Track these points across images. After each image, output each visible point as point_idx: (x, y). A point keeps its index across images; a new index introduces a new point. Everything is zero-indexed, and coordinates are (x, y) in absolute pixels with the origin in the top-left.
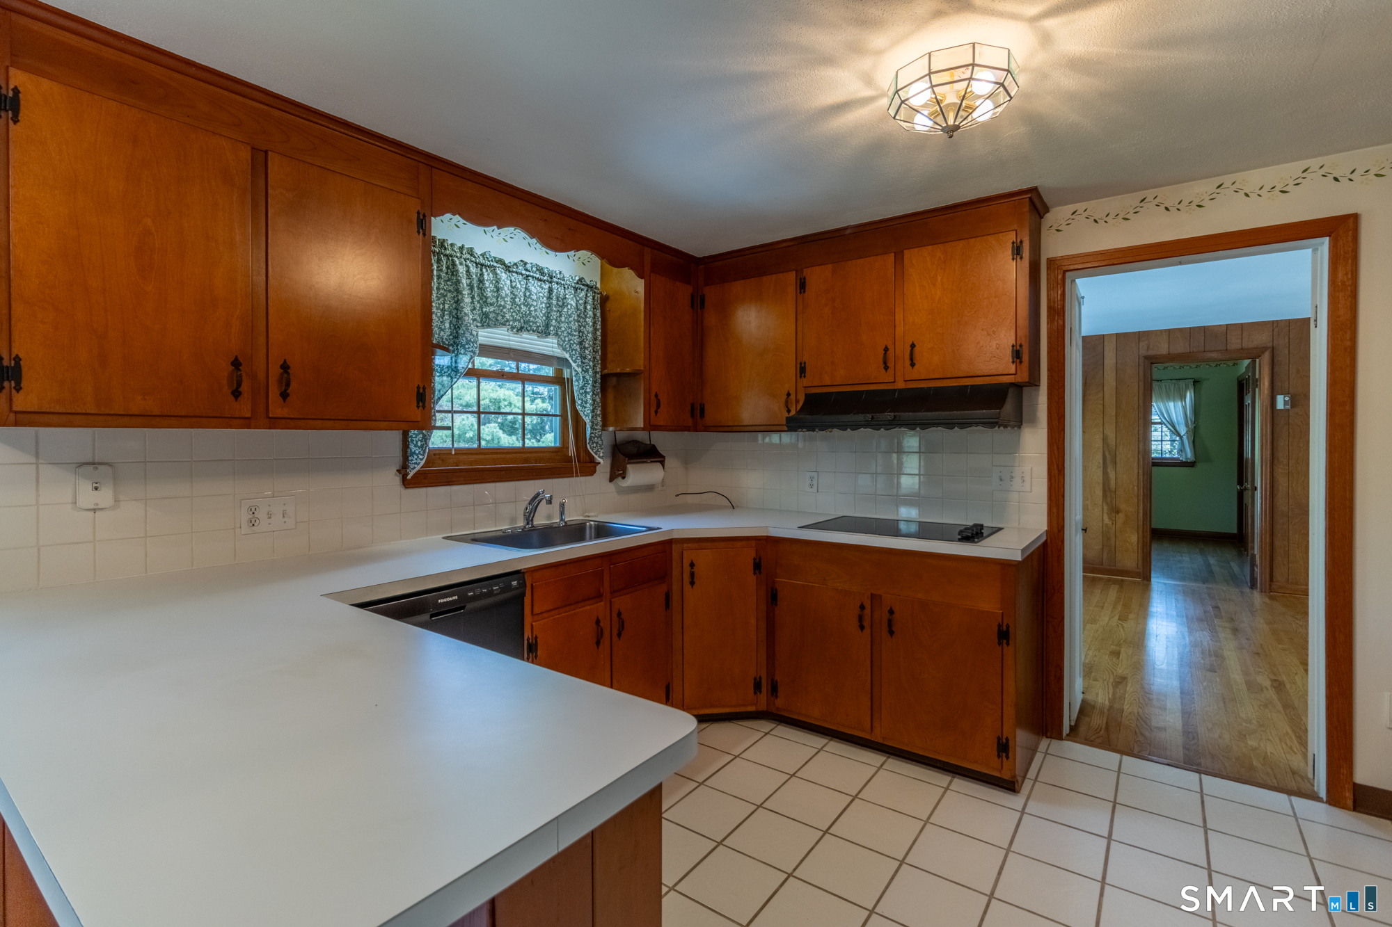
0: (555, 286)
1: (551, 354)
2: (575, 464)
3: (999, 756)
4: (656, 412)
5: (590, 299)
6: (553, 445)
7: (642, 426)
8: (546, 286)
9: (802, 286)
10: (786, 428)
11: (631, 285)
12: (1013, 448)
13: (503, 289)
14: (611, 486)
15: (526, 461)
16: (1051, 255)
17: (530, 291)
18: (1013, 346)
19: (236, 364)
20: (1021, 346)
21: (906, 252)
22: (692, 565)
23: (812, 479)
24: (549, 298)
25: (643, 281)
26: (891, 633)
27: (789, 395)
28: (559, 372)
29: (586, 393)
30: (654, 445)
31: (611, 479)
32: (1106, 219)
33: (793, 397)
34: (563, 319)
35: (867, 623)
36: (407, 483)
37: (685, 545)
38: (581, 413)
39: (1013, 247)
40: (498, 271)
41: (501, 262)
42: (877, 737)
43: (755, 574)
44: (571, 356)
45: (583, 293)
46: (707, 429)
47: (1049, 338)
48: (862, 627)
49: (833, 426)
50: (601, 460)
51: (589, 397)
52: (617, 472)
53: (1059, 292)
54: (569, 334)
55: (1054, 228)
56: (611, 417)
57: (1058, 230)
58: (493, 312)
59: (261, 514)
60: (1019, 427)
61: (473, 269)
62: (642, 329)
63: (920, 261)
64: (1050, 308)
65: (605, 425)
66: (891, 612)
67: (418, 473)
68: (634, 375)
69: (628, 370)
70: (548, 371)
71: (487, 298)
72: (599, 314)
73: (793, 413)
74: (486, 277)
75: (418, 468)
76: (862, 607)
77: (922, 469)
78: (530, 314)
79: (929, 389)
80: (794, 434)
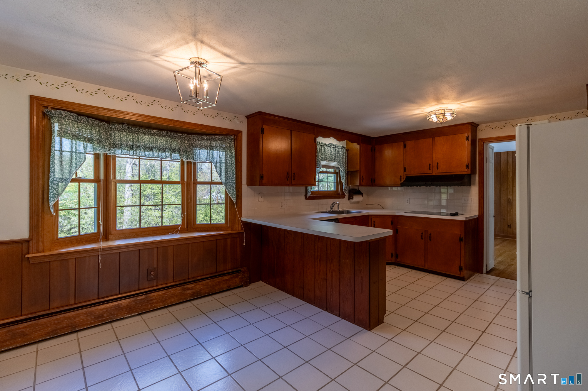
0: (337, 149)
1: (335, 166)
2: (340, 195)
3: (460, 271)
4: (362, 181)
5: (344, 151)
6: (333, 190)
7: (359, 185)
8: (335, 149)
9: (405, 146)
10: (400, 186)
11: (356, 147)
12: (469, 192)
13: (326, 151)
14: (348, 202)
15: (329, 194)
16: (480, 138)
17: (331, 151)
18: (466, 164)
19: (288, 173)
20: (468, 164)
21: (436, 138)
22: (374, 222)
23: (407, 200)
24: (335, 152)
25: (359, 146)
26: (430, 240)
27: (401, 176)
28: (335, 171)
29: (344, 176)
30: (359, 190)
31: (349, 200)
32: (496, 128)
33: (402, 177)
34: (338, 157)
35: (423, 238)
36: (306, 199)
37: (372, 217)
38: (342, 182)
39: (466, 138)
40: (325, 146)
41: (325, 144)
42: (426, 268)
43: (391, 225)
44: (340, 167)
45: (343, 150)
46: (376, 186)
47: (479, 161)
48: (422, 239)
49: (414, 185)
50: (347, 194)
51: (344, 177)
52: (350, 198)
53: (482, 148)
54: (340, 161)
55: (481, 130)
56: (349, 183)
57: (482, 131)
58: (324, 157)
59: (283, 204)
60: (470, 186)
61: (320, 147)
62: (359, 159)
63: (440, 140)
64: (479, 152)
65: (348, 185)
66: (430, 234)
67: (309, 196)
68: (357, 171)
69: (355, 170)
70: (332, 170)
71: (322, 153)
72: (346, 155)
73: (402, 182)
74: (322, 148)
75: (309, 195)
76: (422, 233)
77: (448, 197)
78: (331, 157)
79: (442, 175)
80: (402, 187)
